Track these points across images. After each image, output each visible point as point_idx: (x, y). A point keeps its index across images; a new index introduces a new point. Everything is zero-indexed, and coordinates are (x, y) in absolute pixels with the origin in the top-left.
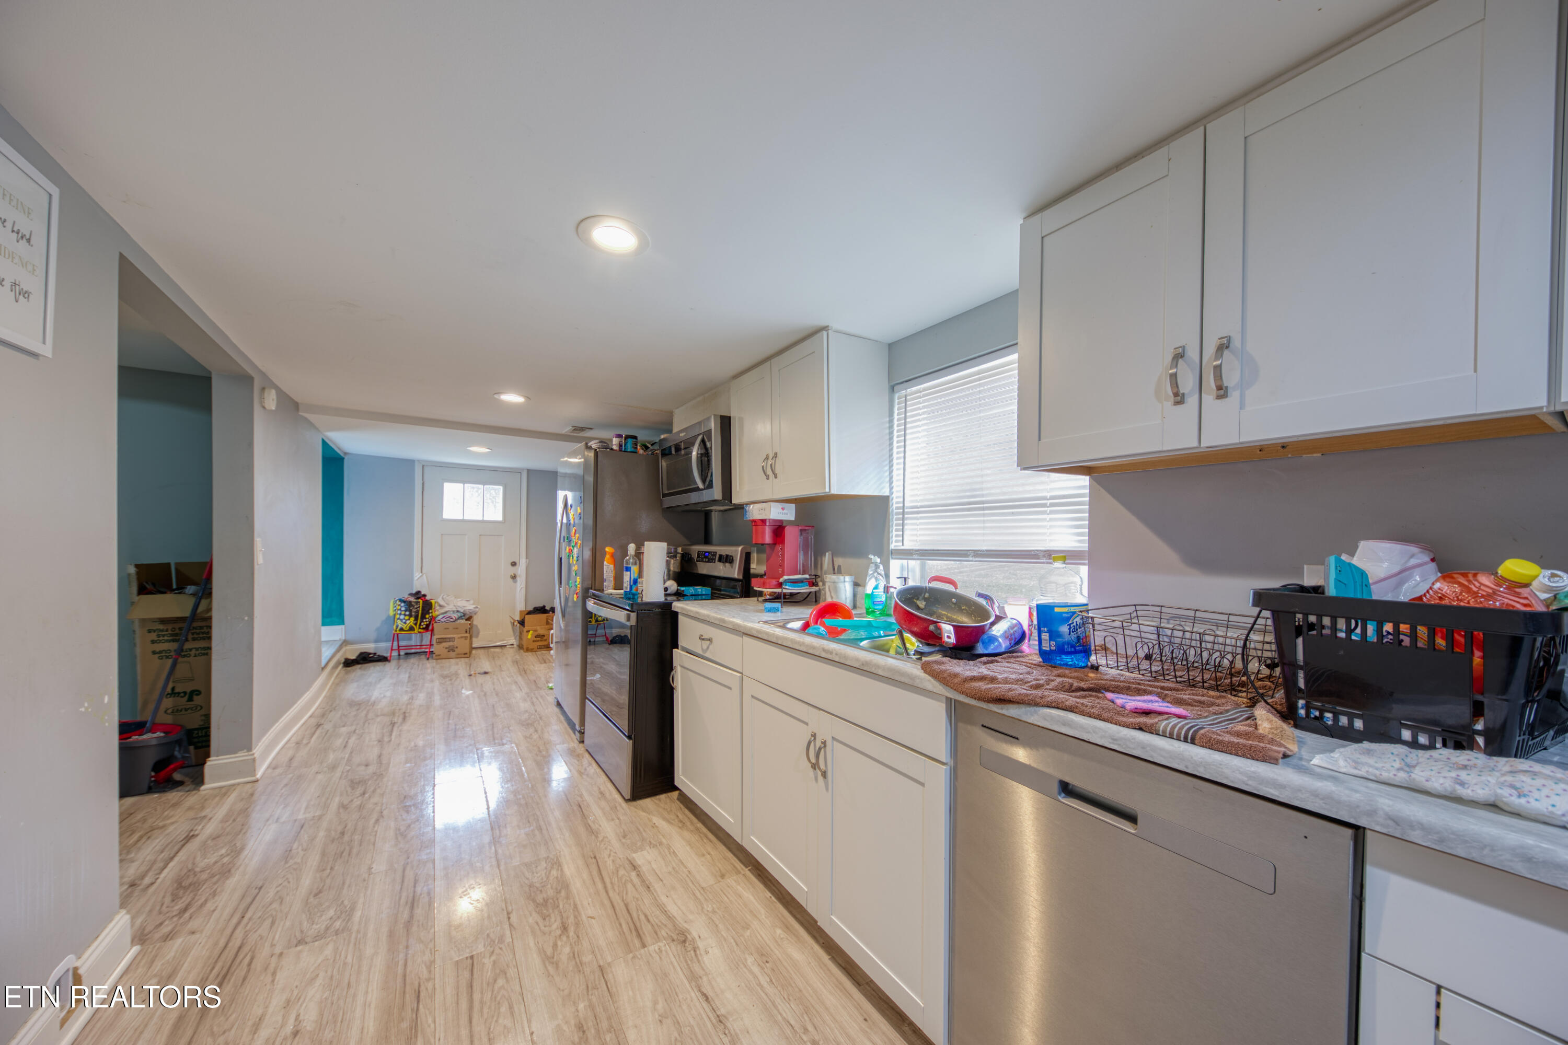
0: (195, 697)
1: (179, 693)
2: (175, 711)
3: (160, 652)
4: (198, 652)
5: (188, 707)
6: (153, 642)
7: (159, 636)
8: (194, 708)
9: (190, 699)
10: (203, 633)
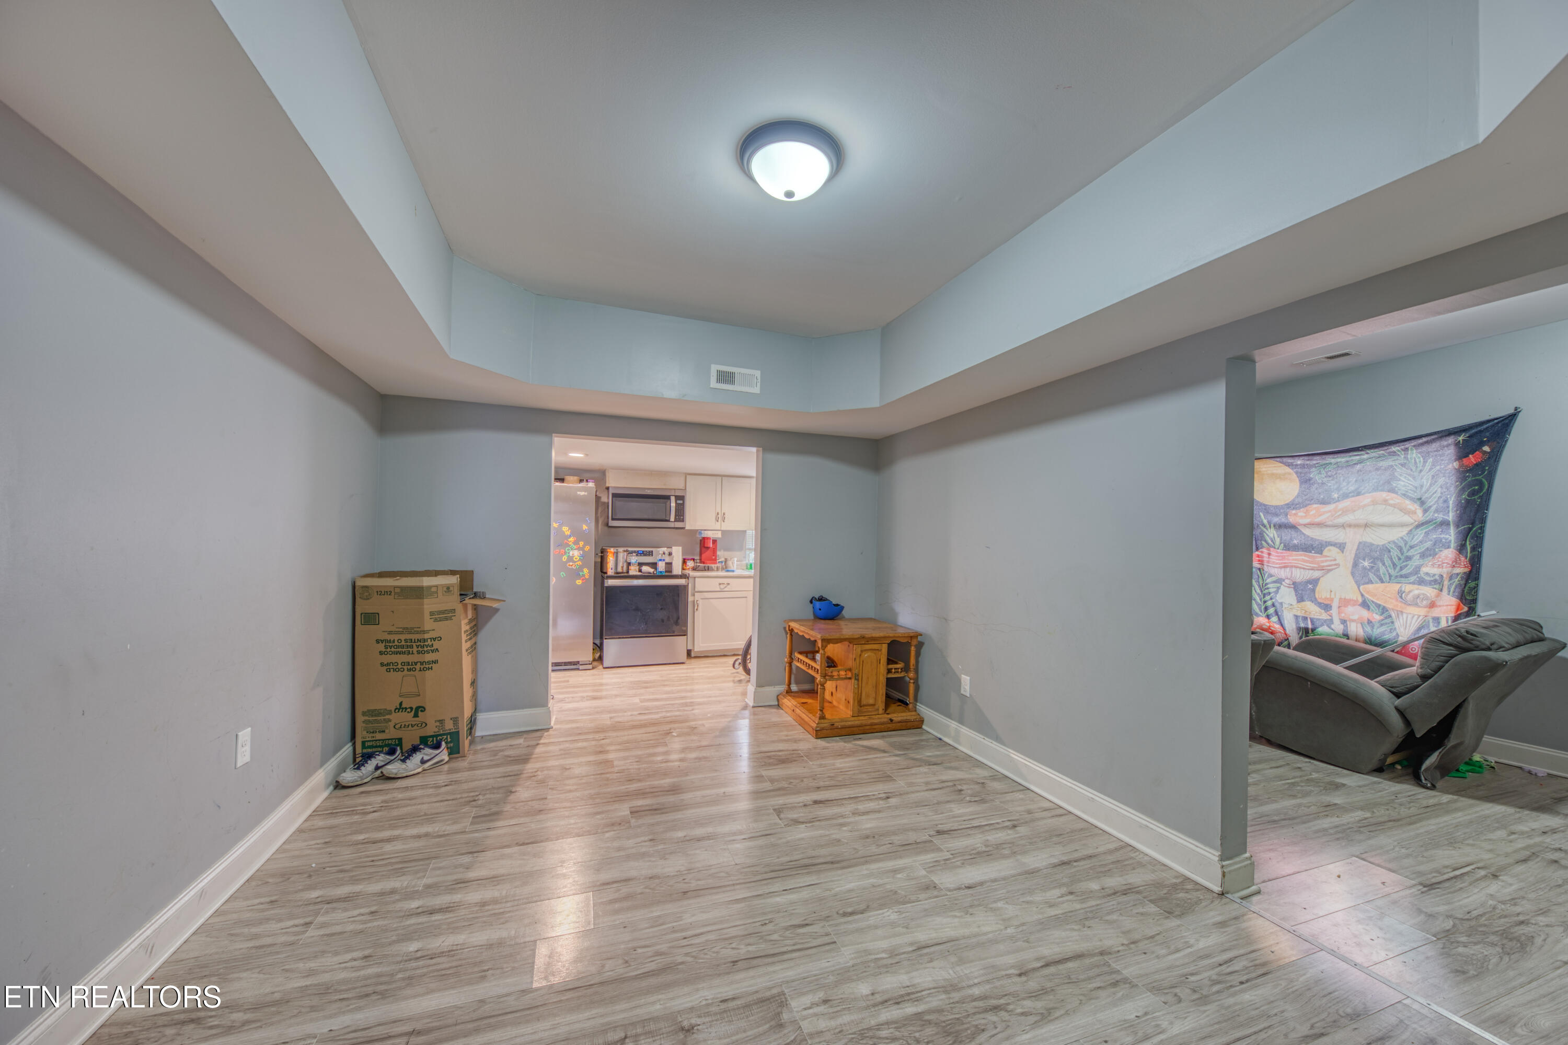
0: (420, 713)
1: (406, 709)
2: (403, 726)
3: (388, 664)
4: (422, 667)
5: (414, 723)
6: (381, 653)
7: (386, 647)
8: (420, 725)
9: (416, 715)
10: (427, 646)
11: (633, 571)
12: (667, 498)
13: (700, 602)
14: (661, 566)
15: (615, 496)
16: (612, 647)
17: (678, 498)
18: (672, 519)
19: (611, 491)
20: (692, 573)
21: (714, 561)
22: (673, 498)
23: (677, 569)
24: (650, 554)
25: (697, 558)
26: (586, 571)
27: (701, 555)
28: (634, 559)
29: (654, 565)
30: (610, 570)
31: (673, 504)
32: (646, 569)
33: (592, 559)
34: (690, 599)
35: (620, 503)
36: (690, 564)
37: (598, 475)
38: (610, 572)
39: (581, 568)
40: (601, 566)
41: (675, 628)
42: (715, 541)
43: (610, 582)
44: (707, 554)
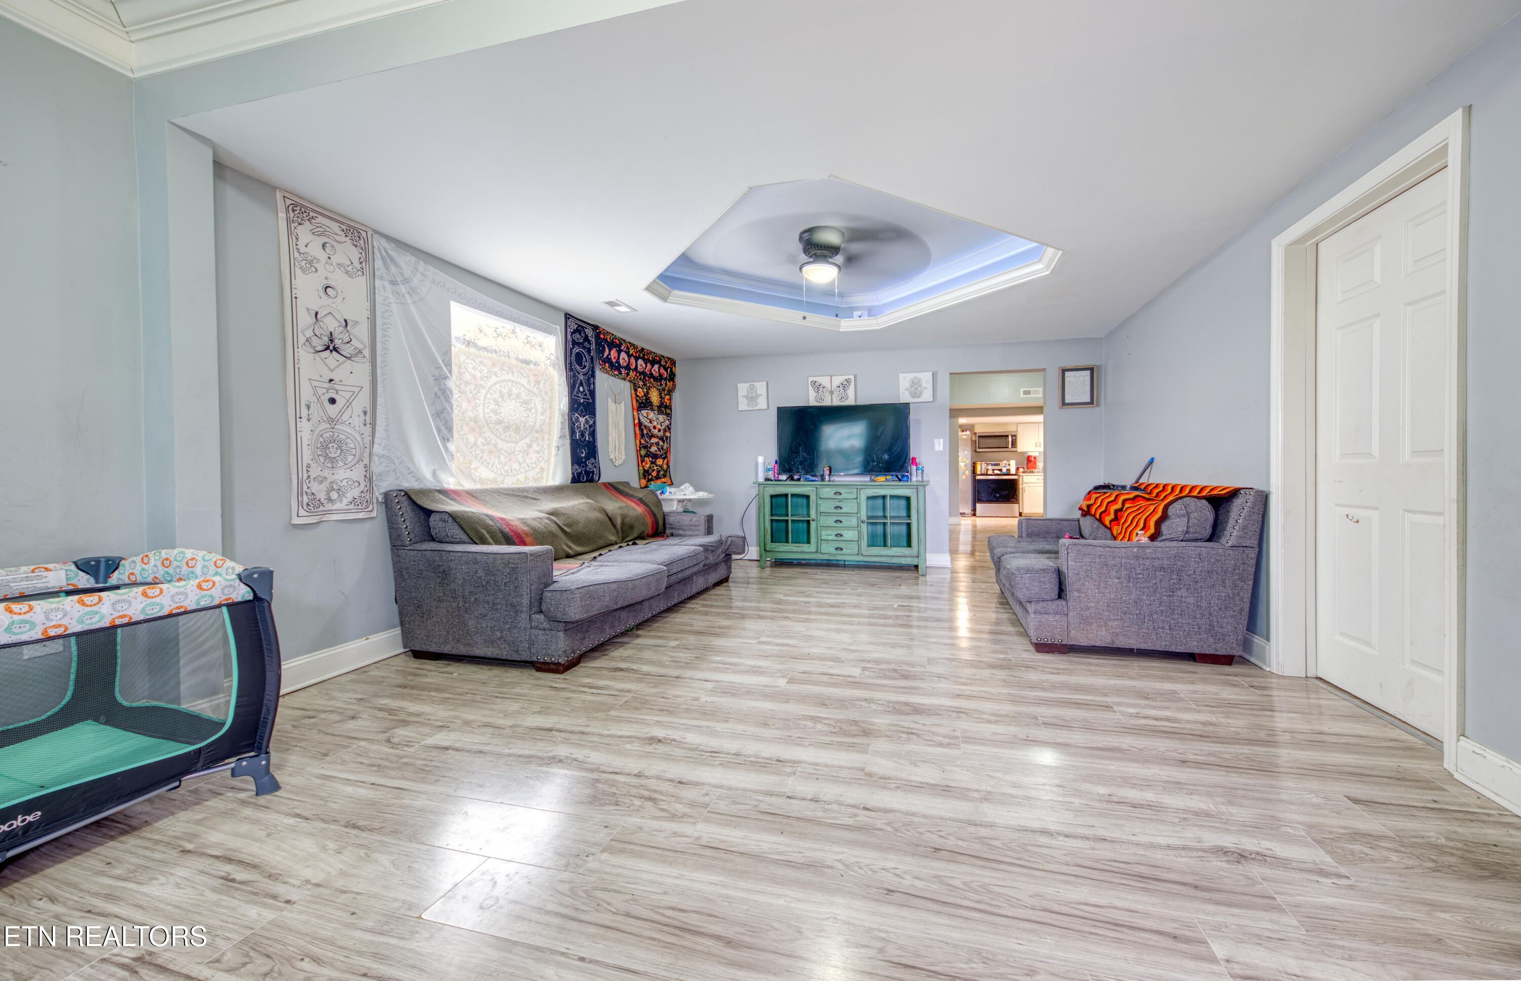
11: (990, 472)
12: (1007, 436)
13: (1026, 488)
14: (1004, 470)
15: (979, 437)
16: (979, 506)
17: (1012, 436)
18: (1010, 446)
19: (978, 435)
20: (1021, 474)
21: (1035, 468)
22: (1010, 437)
23: (1013, 471)
24: (998, 465)
25: (1025, 467)
26: (967, 472)
27: (1027, 464)
28: (990, 467)
29: (1000, 470)
30: (978, 471)
31: (1010, 439)
32: (996, 472)
33: (970, 468)
34: (1021, 486)
35: (982, 440)
36: (1021, 470)
37: (970, 428)
38: (979, 473)
39: (965, 470)
40: (974, 471)
41: (1012, 500)
42: (1035, 458)
43: (979, 477)
44: (1031, 464)
